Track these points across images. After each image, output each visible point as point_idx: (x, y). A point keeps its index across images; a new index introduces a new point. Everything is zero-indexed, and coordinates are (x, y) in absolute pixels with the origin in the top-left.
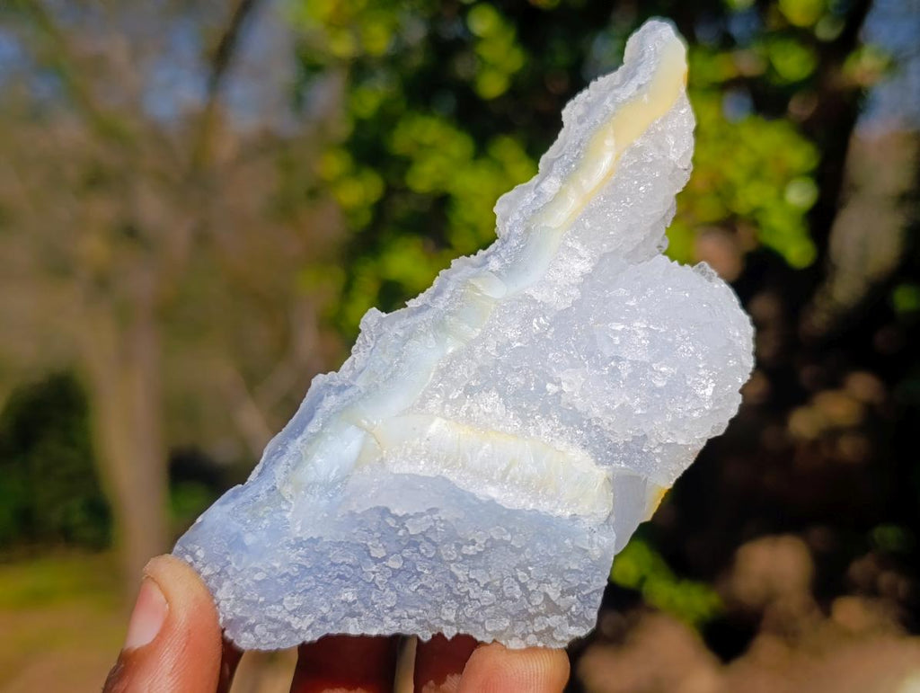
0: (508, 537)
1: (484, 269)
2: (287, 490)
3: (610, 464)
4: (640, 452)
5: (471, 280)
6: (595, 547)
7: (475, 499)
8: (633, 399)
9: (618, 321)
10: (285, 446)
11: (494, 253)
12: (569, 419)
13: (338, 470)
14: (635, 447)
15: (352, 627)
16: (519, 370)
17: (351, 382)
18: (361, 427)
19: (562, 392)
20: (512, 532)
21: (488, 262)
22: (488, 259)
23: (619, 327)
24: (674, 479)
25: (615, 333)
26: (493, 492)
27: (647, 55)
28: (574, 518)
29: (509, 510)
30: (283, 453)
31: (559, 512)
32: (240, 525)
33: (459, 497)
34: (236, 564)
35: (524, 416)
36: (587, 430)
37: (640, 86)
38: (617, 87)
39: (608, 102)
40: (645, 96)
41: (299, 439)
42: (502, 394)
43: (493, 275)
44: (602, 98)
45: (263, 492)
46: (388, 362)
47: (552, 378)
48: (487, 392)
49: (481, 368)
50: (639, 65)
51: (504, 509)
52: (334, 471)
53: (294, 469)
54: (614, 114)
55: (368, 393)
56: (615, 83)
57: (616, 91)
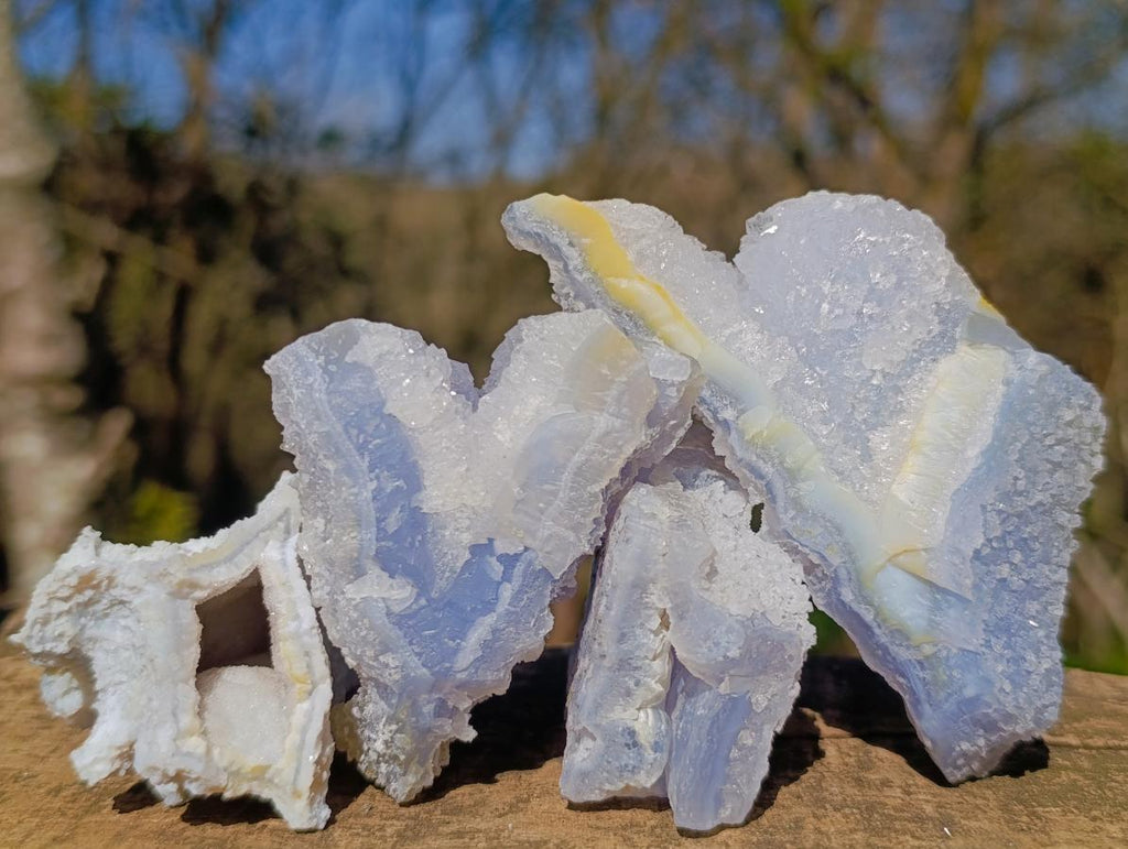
0: (1019, 445)
1: (733, 426)
2: (928, 650)
3: (956, 341)
4: (949, 312)
5: (746, 438)
6: (1038, 368)
7: (978, 469)
8: (903, 307)
9: (819, 306)
10: (880, 646)
11: (715, 413)
12: (909, 369)
13: (921, 595)
14: (946, 315)
15: (1056, 612)
16: (853, 407)
17: (832, 569)
18: (882, 568)
19: (882, 371)
20: (1015, 439)
21: (725, 420)
22: (720, 419)
23: (825, 307)
24: (973, 287)
25: (830, 312)
26: (973, 452)
27: (540, 231)
28: (1007, 383)
29: (994, 440)
30: (886, 650)
31: (999, 395)
32: (951, 700)
33: (974, 483)
34: (990, 707)
35: (899, 411)
36: (923, 355)
37: (571, 244)
38: (566, 265)
39: (580, 278)
40: (584, 240)
41: (877, 631)
42: (874, 428)
43: (742, 417)
44: (573, 281)
45: (921, 674)
46: (821, 530)
47: (868, 377)
48: (869, 441)
49: (845, 442)
50: (548, 240)
51: (992, 444)
52: (920, 599)
53: (908, 639)
54: (595, 273)
55: (850, 554)
56: (561, 266)
57: (571, 268)
